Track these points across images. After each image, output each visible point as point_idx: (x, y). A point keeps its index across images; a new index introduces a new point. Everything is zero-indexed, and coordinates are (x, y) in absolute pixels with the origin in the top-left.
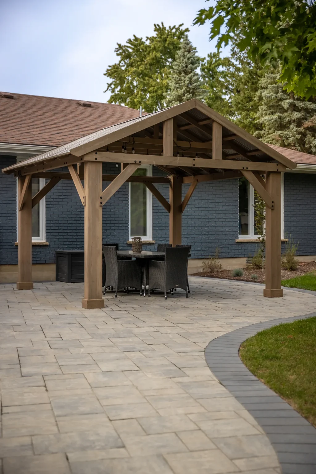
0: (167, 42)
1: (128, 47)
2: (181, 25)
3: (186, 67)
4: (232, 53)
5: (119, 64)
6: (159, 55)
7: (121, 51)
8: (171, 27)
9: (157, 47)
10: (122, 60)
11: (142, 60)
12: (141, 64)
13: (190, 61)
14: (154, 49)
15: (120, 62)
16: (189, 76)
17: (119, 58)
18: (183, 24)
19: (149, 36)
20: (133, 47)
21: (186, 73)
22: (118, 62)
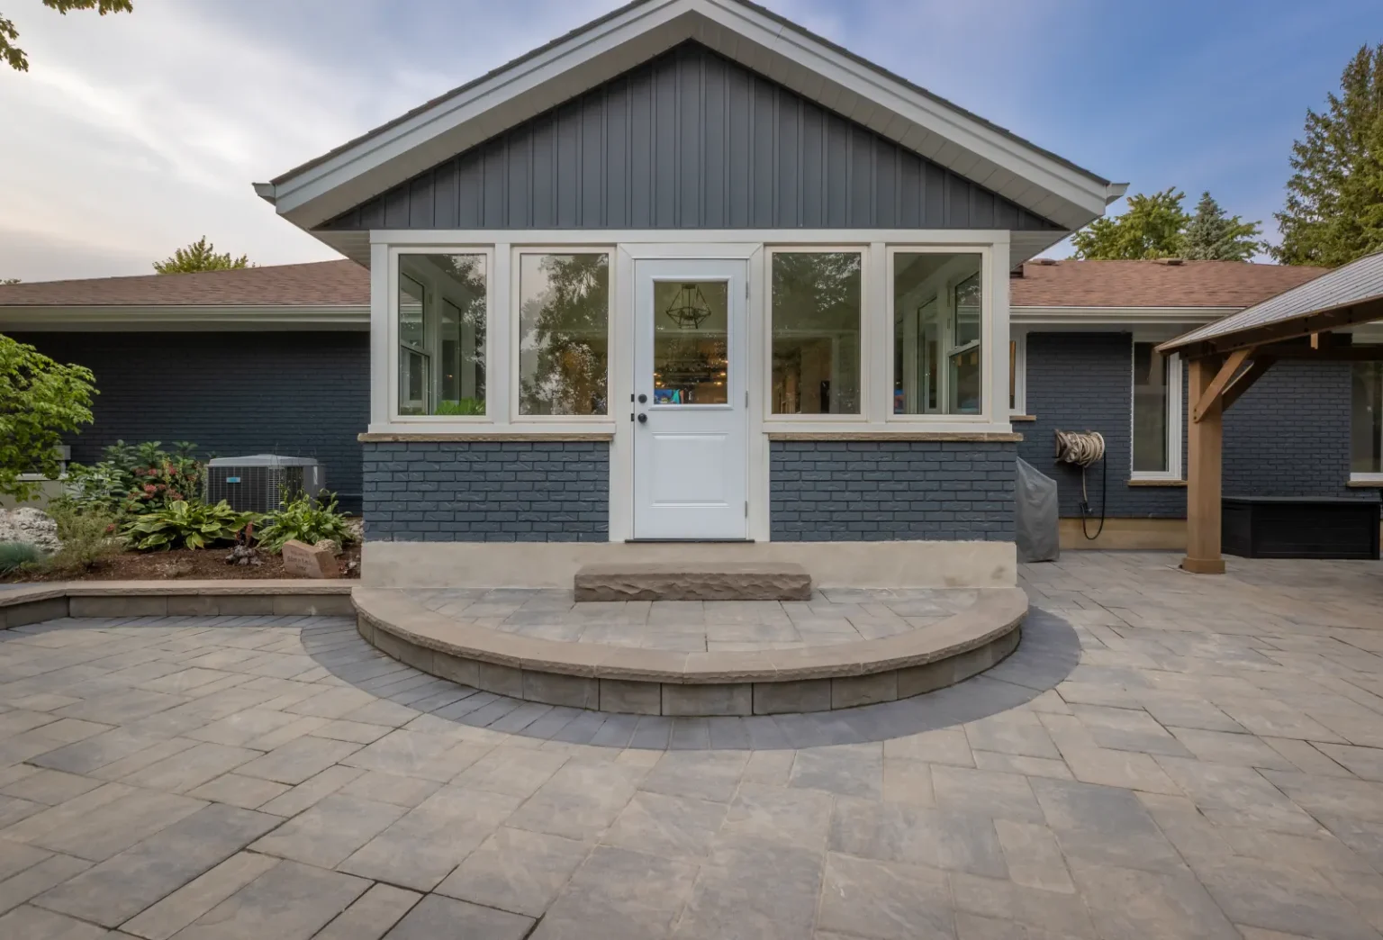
0: (1152, 216)
1: (1088, 232)
2: (1171, 191)
3: (1208, 234)
4: (1289, 204)
5: (1075, 256)
6: (1139, 233)
7: (1078, 239)
8: (1156, 196)
9: (1135, 225)
10: (1080, 250)
11: (1112, 245)
12: (1112, 250)
13: (1215, 226)
14: (1132, 227)
15: (1077, 253)
16: (1215, 246)
17: (1076, 248)
18: (1174, 188)
19: (1120, 215)
20: (1095, 231)
21: (1208, 243)
22: (1072, 255)
